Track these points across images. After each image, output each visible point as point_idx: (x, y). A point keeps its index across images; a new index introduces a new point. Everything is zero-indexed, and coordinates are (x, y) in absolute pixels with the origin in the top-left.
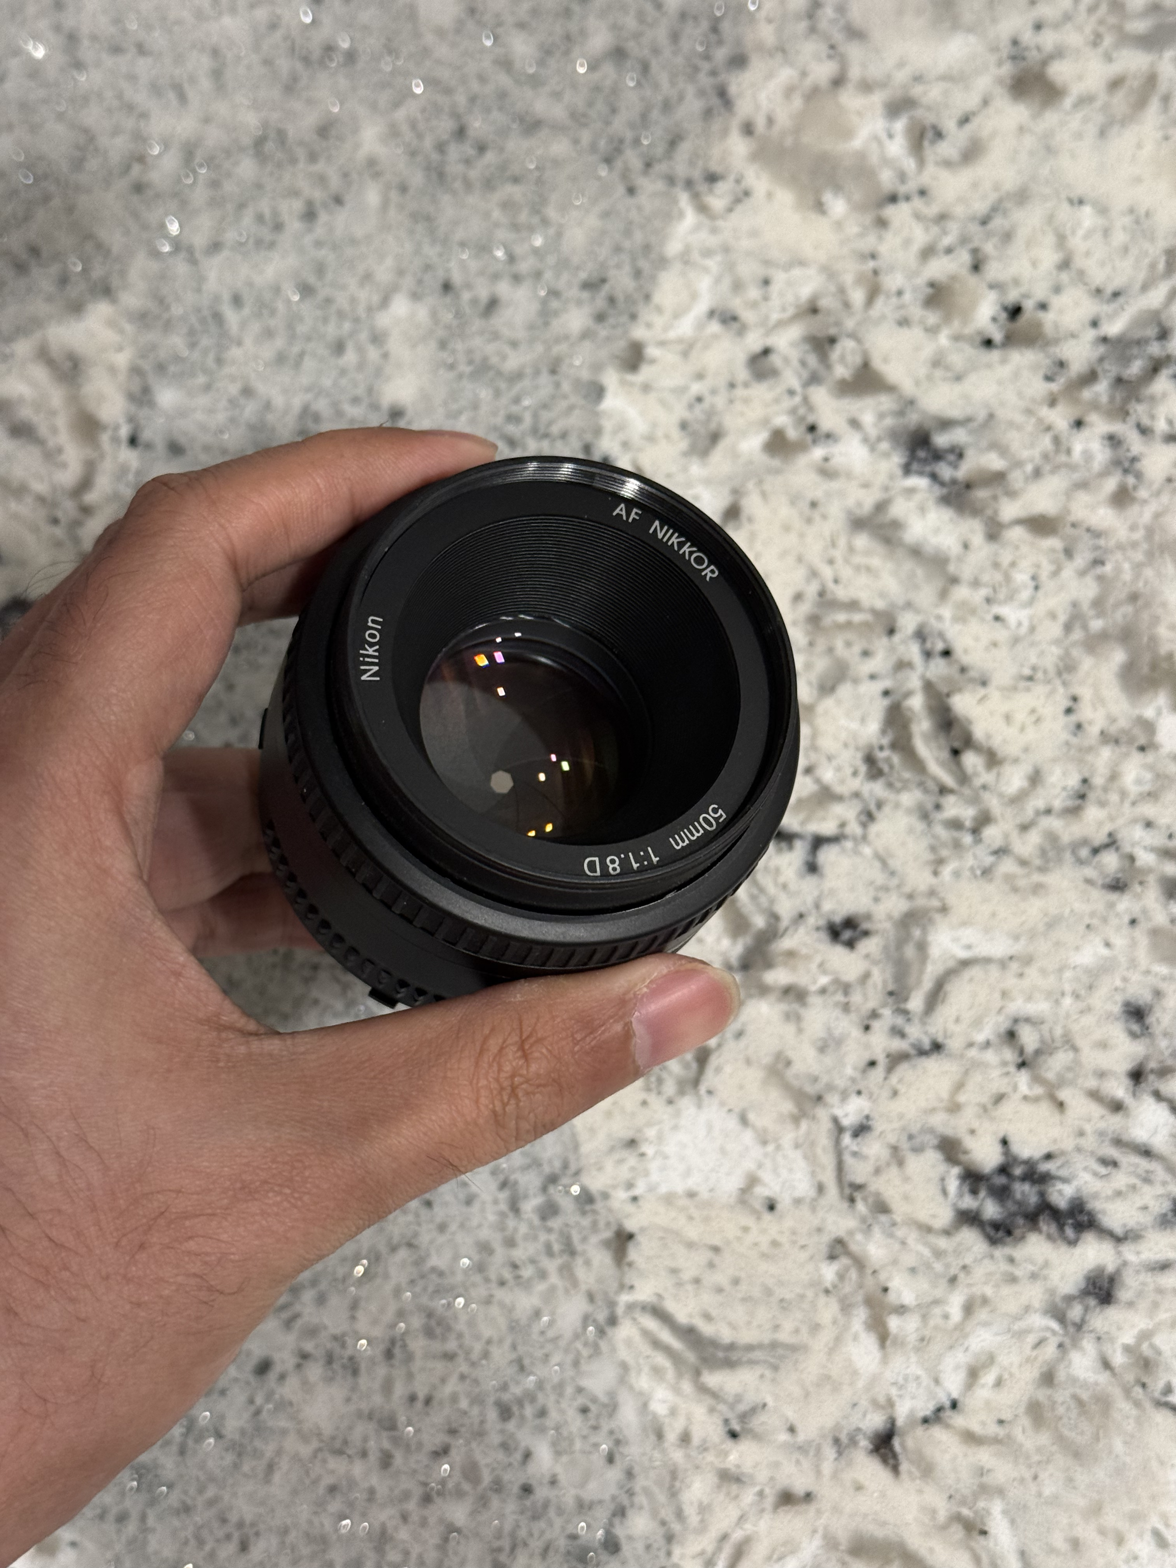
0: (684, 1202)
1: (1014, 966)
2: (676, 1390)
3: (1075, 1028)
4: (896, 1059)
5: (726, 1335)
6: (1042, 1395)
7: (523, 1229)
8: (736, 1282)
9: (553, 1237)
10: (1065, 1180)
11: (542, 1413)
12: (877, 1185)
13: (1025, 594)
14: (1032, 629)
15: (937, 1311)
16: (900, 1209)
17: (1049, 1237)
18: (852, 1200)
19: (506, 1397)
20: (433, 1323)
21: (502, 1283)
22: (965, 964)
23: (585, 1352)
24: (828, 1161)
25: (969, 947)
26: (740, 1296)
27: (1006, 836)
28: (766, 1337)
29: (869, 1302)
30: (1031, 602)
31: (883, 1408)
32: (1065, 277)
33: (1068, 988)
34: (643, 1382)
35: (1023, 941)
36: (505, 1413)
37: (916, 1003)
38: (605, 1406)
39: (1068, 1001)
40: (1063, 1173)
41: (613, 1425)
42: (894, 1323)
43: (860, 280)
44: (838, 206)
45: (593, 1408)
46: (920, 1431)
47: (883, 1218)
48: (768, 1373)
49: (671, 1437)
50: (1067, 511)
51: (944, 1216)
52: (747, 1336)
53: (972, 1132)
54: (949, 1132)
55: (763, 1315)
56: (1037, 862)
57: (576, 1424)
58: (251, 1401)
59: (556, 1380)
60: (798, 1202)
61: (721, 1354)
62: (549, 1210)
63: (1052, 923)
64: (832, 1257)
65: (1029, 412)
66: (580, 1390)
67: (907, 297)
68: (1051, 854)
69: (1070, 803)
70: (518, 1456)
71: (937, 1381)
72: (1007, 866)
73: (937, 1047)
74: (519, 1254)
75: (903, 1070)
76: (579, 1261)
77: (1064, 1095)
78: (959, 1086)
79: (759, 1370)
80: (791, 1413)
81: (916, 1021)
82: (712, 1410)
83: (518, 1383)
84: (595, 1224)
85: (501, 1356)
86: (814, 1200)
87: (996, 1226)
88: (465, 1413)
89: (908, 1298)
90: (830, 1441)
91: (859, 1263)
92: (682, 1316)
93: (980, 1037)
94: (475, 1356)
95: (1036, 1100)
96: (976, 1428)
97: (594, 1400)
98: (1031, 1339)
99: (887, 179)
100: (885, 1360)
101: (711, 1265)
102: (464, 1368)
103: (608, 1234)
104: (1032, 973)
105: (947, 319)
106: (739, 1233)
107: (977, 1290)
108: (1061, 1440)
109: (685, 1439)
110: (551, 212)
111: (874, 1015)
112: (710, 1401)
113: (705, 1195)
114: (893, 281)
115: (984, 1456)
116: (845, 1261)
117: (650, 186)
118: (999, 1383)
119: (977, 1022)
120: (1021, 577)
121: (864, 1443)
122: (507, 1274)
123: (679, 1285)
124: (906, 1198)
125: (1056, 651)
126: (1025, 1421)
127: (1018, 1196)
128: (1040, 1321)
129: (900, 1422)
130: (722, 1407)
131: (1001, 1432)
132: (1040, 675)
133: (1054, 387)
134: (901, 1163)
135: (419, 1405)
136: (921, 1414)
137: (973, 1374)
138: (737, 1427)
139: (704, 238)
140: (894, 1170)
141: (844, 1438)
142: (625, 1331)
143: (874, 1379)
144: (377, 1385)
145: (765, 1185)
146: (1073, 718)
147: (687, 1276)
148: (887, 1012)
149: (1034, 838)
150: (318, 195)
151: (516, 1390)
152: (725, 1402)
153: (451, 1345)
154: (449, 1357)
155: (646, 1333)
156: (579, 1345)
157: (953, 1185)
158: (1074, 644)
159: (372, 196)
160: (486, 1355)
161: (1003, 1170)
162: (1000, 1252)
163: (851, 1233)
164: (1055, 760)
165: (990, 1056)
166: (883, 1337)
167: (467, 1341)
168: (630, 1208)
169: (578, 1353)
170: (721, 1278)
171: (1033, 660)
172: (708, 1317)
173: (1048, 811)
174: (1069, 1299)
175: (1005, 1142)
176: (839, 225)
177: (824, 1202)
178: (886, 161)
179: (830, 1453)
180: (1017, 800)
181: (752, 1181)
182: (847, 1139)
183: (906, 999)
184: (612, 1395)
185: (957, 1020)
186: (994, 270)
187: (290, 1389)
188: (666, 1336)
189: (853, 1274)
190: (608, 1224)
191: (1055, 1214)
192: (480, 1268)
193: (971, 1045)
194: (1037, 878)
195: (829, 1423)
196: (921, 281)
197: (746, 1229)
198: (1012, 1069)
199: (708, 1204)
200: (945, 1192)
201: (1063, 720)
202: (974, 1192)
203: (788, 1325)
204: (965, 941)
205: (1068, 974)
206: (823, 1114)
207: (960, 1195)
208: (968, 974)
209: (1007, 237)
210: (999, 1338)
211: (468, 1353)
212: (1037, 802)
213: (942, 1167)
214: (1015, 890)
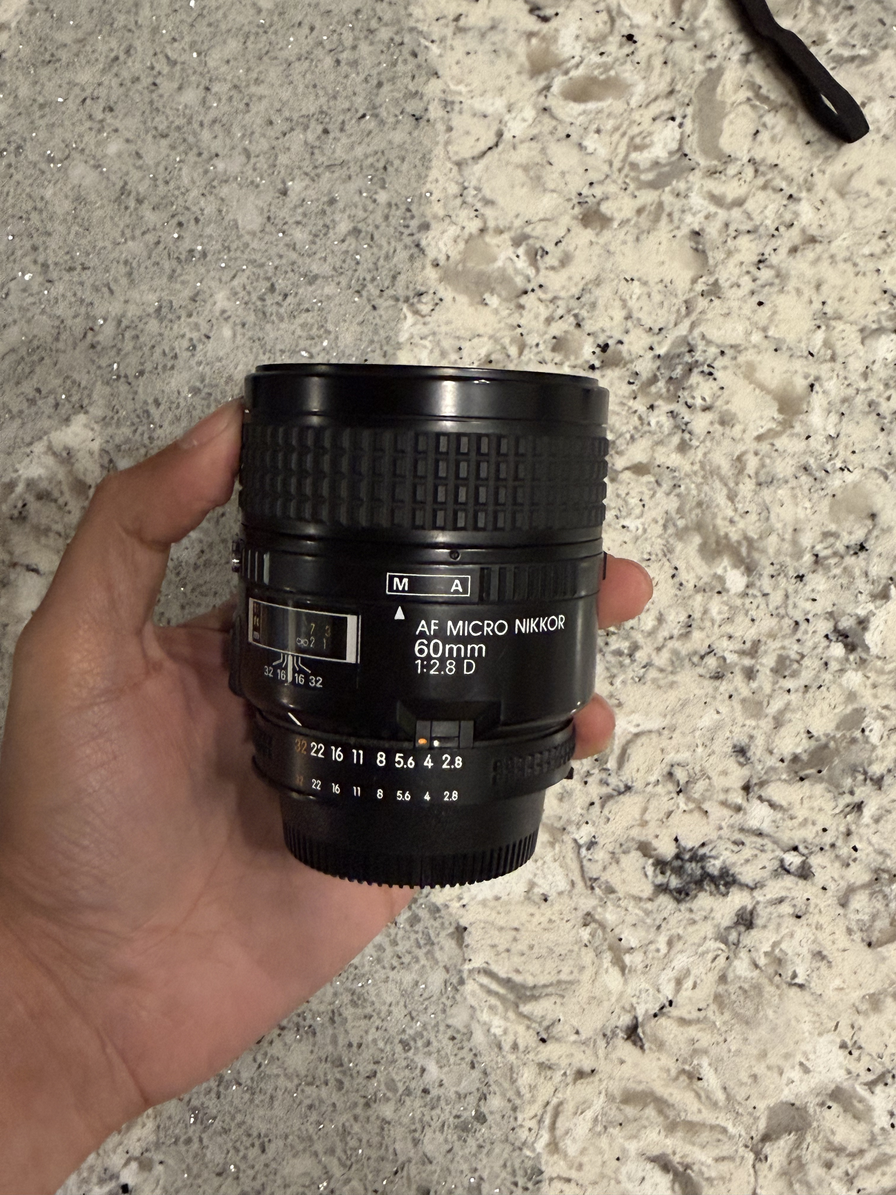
0: (493, 904)
1: (666, 732)
2: (506, 1019)
3: (707, 765)
4: (605, 799)
5: (530, 981)
6: (721, 989)
7: (401, 933)
8: (531, 947)
9: (420, 935)
10: (715, 858)
11: (428, 1043)
12: (605, 877)
13: (637, 511)
14: (645, 531)
15: (652, 947)
16: (621, 890)
17: (711, 893)
18: (592, 888)
19: (405, 1037)
20: (355, 998)
21: (393, 968)
22: (637, 735)
23: (448, 1003)
24: (574, 866)
25: (638, 725)
26: (535, 956)
27: (649, 656)
28: (554, 979)
29: (611, 948)
30: (641, 515)
31: (630, 1012)
32: (629, 324)
33: (699, 743)
34: (485, 1016)
35: (668, 717)
36: (406, 1046)
37: (612, 764)
38: (464, 1034)
39: (700, 750)
40: (713, 853)
41: (471, 1045)
42: (627, 959)
43: (513, 341)
44: (494, 301)
45: (458, 1036)
46: (653, 1021)
47: (612, 896)
48: (559, 1001)
49: (507, 1047)
50: (653, 458)
51: (648, 890)
52: (543, 980)
53: (657, 836)
54: (643, 839)
55: (550, 965)
56: (670, 669)
57: (449, 1047)
58: (255, 1060)
59: (433, 1023)
60: (561, 893)
61: (528, 993)
62: (414, 920)
63: (684, 704)
64: (585, 925)
65: (623, 404)
66: (448, 1026)
67: (542, 347)
68: (677, 663)
69: (683, 631)
70: (418, 1071)
71: (658, 991)
72: (653, 674)
73: (628, 788)
74: (400, 949)
75: (610, 804)
76: (436, 948)
77: (706, 806)
78: (645, 810)
79: (552, 999)
80: (575, 1022)
81: (613, 774)
82: (528, 1027)
83: (411, 1027)
84: (443, 924)
85: (398, 1012)
86: (570, 892)
87: (679, 891)
88: (382, 1051)
89: (634, 943)
90: (601, 1036)
91: (602, 925)
92: (503, 974)
93: (653, 779)
94: (383, 1015)
95: (691, 811)
96: (687, 1016)
97: (458, 1031)
98: (710, 956)
99: (519, 281)
100: (626, 982)
101: (515, 940)
102: (378, 1022)
103: (451, 930)
104: (676, 735)
105: (567, 357)
106: (529, 918)
107: (674, 932)
108: (736, 1015)
109: (515, 1047)
110: (330, 327)
111: (588, 774)
112: (527, 1022)
113: (505, 898)
114: (532, 340)
115: (692, 1031)
116: (593, 925)
117: (383, 303)
118: (694, 987)
119: (649, 770)
120: (633, 501)
121: (621, 1035)
122: (395, 962)
123: (498, 954)
124: (624, 881)
125: (659, 543)
126: (713, 1007)
127: (690, 872)
128: (714, 945)
129: (640, 1019)
130: (534, 1025)
131: (701, 1015)
132: (653, 557)
133: (634, 387)
134: (618, 862)
135: (354, 1048)
136: (653, 1012)
137: (679, 983)
138: (545, 1036)
139: (420, 329)
140: (614, 866)
141: (609, 1033)
142: (470, 986)
143: (621, 994)
144: (328, 1040)
145: (539, 886)
146: (676, 580)
147: (501, 948)
148: (596, 771)
149: (665, 654)
150: (195, 335)
151: (410, 1032)
152: (535, 1022)
153: (369, 1010)
154: (369, 1017)
155: (482, 986)
156: (444, 1000)
157: (650, 870)
158: (670, 536)
159: (227, 332)
160: (390, 1013)
161: (678, 857)
162: (683, 907)
163: (594, 908)
164: (670, 606)
165: (659, 789)
166: (623, 969)
167: (377, 1005)
168: (462, 911)
169: (444, 1005)
170: (522, 946)
171: (649, 549)
172: (518, 971)
173: (671, 638)
174: (728, 928)
175: (676, 840)
176: (496, 312)
177: (576, 891)
178: (517, 271)
179: (601, 1043)
180: (651, 633)
181: (532, 885)
182: (583, 851)
183: (606, 763)
184: (467, 1026)
185: (638, 770)
186: (588, 326)
187: (277, 1049)
188: (494, 986)
189: (600, 932)
190: (450, 924)
191: (713, 879)
192: (379, 960)
193: (648, 784)
194: (671, 678)
195: (599, 1025)
196: (548, 337)
197: (532, 915)
198: (674, 795)
199: (508, 903)
200: (646, 875)
201: (671, 581)
202: (663, 873)
203: (566, 970)
204: (634, 723)
205: (698, 733)
206: (566, 838)
207: (656, 876)
208: (639, 742)
209: (593, 305)
210: (691, 959)
211: (379, 1014)
212: (664, 633)
213: (642, 860)
214: (659, 687)
